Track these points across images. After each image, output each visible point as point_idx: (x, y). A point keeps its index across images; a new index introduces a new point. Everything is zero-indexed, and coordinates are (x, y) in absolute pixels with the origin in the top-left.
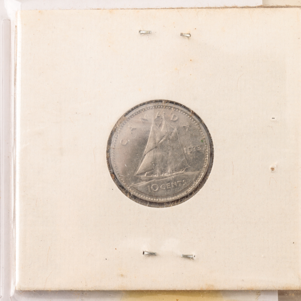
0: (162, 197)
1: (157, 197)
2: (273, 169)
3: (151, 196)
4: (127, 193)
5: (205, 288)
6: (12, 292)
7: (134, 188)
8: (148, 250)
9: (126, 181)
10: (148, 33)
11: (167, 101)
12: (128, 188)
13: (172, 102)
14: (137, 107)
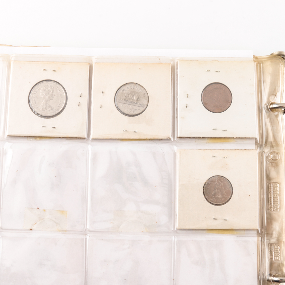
0: (219, 203)
1: (217, 203)
2: (250, 195)
3: (215, 202)
4: (208, 201)
5: (230, 229)
6: (176, 229)
7: (210, 200)
8: (214, 218)
9: (208, 198)
10: (215, 156)
11: (220, 176)
12: (209, 200)
13: (221, 176)
14: (211, 177)
